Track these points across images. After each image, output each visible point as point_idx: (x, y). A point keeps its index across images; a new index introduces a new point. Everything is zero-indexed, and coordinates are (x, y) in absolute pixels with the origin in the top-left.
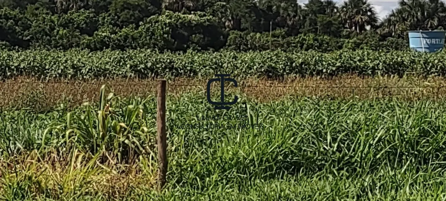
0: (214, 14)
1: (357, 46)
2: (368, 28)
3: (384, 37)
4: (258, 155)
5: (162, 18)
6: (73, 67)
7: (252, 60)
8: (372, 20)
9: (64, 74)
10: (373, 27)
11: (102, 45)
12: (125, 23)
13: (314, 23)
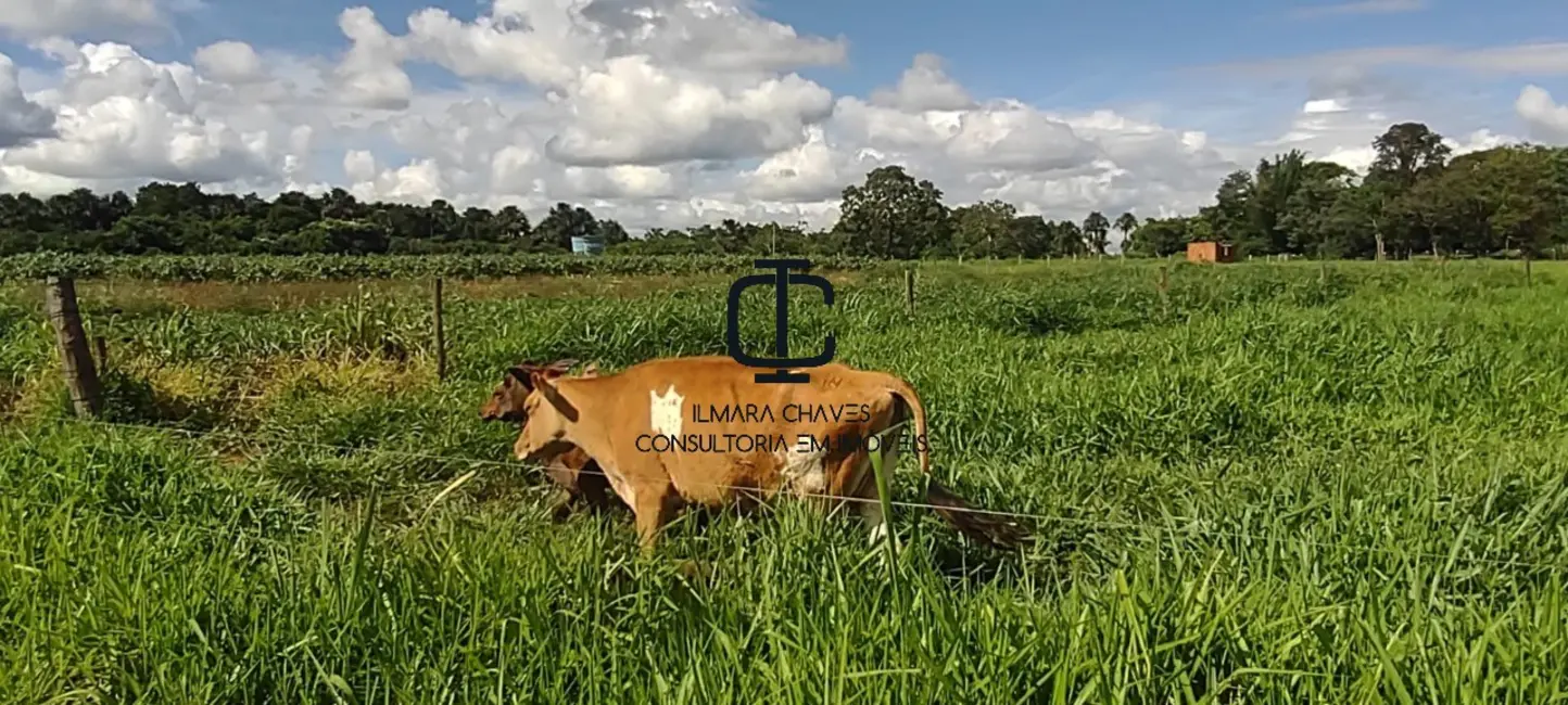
0: (374, 221)
1: (512, 251)
2: (522, 234)
3: (537, 242)
4: (529, 348)
5: (323, 224)
6: (262, 270)
7: (442, 262)
8: (526, 227)
9: (252, 278)
10: (527, 233)
11: (262, 249)
12: (285, 230)
13: (471, 229)
